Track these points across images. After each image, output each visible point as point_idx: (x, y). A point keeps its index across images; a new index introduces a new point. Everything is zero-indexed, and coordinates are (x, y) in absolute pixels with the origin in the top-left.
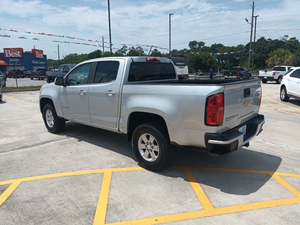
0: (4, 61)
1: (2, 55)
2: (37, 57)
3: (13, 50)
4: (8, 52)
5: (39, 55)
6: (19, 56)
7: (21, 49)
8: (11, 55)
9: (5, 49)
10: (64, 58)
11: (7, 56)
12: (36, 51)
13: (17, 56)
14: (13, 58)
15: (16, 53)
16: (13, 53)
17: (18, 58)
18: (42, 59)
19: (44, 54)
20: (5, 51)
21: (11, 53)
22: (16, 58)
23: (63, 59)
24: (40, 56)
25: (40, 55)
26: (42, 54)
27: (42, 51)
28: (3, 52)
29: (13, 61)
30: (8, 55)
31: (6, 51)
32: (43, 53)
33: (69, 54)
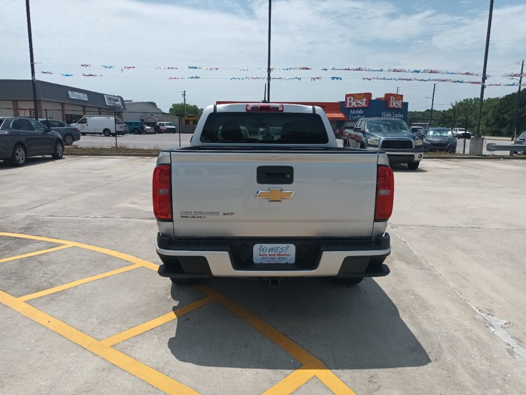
0: (343, 113)
1: (342, 105)
2: (391, 106)
3: (357, 96)
4: (350, 100)
5: (394, 104)
6: (364, 105)
7: (369, 95)
8: (354, 104)
9: (347, 96)
10: (452, 108)
11: (348, 106)
12: (391, 97)
13: (361, 105)
14: (356, 109)
15: (361, 101)
16: (356, 101)
17: (363, 108)
18: (399, 109)
19: (404, 101)
20: (346, 99)
21: (353, 101)
22: (358, 108)
23: (450, 109)
24: (396, 105)
25: (397, 103)
26: (400, 101)
27: (401, 96)
28: (344, 100)
29: (354, 113)
30: (350, 104)
31: (348, 98)
32: (402, 100)
33: (464, 100)
